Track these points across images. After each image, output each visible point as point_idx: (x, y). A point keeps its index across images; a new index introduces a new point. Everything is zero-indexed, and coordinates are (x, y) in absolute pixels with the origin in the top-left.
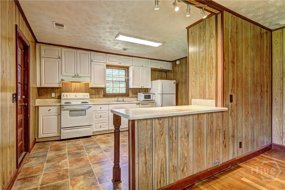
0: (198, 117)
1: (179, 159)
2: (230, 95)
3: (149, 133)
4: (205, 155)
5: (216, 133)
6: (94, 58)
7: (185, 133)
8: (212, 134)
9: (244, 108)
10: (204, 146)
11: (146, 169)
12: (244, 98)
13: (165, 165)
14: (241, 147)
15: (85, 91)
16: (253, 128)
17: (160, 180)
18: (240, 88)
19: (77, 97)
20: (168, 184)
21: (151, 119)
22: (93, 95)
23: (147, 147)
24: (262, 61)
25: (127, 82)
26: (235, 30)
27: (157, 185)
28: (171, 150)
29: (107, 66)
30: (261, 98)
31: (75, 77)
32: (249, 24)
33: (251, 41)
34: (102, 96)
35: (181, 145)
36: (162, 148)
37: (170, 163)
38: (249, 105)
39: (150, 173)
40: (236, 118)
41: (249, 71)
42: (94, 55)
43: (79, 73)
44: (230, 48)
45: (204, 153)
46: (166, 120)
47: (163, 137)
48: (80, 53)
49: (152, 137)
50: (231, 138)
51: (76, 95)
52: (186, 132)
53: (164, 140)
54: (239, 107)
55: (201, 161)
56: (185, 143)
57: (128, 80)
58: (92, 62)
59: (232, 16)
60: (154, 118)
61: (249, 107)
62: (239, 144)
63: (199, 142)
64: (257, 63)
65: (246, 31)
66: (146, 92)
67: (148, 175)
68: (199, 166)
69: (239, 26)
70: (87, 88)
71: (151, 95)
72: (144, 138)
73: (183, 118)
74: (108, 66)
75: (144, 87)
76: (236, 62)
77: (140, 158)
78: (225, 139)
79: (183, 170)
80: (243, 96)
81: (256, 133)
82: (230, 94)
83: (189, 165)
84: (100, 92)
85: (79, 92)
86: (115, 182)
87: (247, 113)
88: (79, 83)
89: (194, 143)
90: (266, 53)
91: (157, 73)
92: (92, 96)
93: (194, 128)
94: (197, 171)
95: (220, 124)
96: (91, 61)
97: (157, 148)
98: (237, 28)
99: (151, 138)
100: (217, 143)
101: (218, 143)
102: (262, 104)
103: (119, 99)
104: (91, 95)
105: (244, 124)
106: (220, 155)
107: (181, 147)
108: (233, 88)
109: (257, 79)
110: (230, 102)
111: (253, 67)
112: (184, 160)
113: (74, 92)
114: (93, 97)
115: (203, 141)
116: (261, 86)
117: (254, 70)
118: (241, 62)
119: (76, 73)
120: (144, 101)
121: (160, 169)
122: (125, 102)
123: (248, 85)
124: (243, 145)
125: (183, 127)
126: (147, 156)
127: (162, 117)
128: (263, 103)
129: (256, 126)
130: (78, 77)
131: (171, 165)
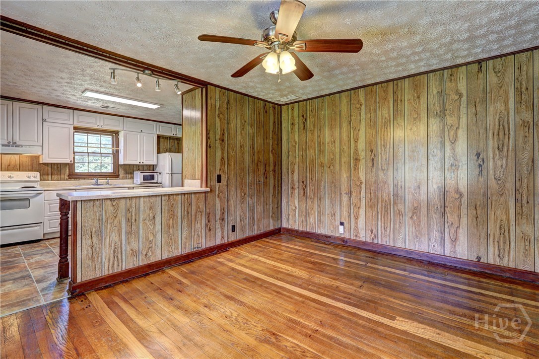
0: (169, 198)
1: (140, 243)
2: (218, 175)
3: (97, 215)
4: (180, 239)
5: (196, 215)
6: (49, 116)
7: (149, 215)
8: (190, 217)
9: (238, 189)
10: (177, 230)
11: (93, 252)
12: (238, 178)
13: (119, 249)
14: (234, 231)
15: (30, 168)
16: (252, 211)
17: (113, 264)
18: (232, 167)
19: (12, 179)
20: (124, 268)
21: (100, 199)
22: (48, 175)
23: (94, 230)
24: (266, 137)
25: (116, 155)
26: (225, 106)
27: (109, 269)
28: (129, 233)
29: (75, 128)
30: (265, 178)
31: (9, 146)
32: (247, 99)
33: (250, 116)
34: (66, 177)
35: (143, 228)
36: (116, 231)
37: (128, 246)
38: (246, 186)
39: (98, 257)
40: (226, 200)
41: (247, 149)
42: (49, 111)
43: (17, 139)
44: (218, 124)
45: (178, 237)
46: (123, 202)
47: (117, 219)
48: (20, 107)
49: (101, 218)
50: (219, 221)
51: (10, 175)
52: (151, 214)
53: (120, 223)
54: (230, 187)
55: (173, 245)
56: (150, 226)
57: (118, 151)
58: (44, 123)
59: (221, 91)
60: (105, 199)
61: (246, 187)
62: (231, 228)
63: (170, 224)
64: (259, 141)
65: (242, 106)
66: (150, 170)
67: (96, 259)
68: (171, 250)
69: (232, 101)
70: (35, 163)
71: (155, 174)
72: (90, 220)
73: (147, 199)
74: (77, 129)
75: (144, 163)
76: (226, 139)
77: (84, 241)
78: (209, 221)
79: (146, 255)
80: (238, 176)
81: (257, 216)
82: (218, 173)
83: (155, 250)
84: (63, 171)
85: (19, 170)
86: (61, 278)
87: (243, 194)
88: (19, 156)
89: (163, 226)
90: (274, 128)
91: (171, 142)
92: (46, 177)
93: (163, 210)
94: (168, 256)
95: (202, 205)
96: (43, 120)
97: (108, 231)
98: (228, 103)
99: (101, 221)
100: (198, 226)
101: (200, 226)
102: (265, 184)
103: (99, 181)
104: (44, 174)
105: (238, 206)
106: (202, 239)
107: (143, 230)
108: (223, 167)
109: (259, 158)
110: (218, 182)
111: (253, 145)
112: (148, 244)
113: (8, 171)
114: (48, 178)
115: (177, 223)
116: (266, 165)
117: (253, 148)
118: (234, 139)
119: (10, 139)
120: (141, 183)
121: (112, 252)
122: (111, 185)
123: (245, 163)
124: (238, 228)
125: (146, 208)
126: (94, 239)
127: (116, 198)
128: (268, 183)
129: (257, 209)
130: (16, 146)
131: (128, 249)
